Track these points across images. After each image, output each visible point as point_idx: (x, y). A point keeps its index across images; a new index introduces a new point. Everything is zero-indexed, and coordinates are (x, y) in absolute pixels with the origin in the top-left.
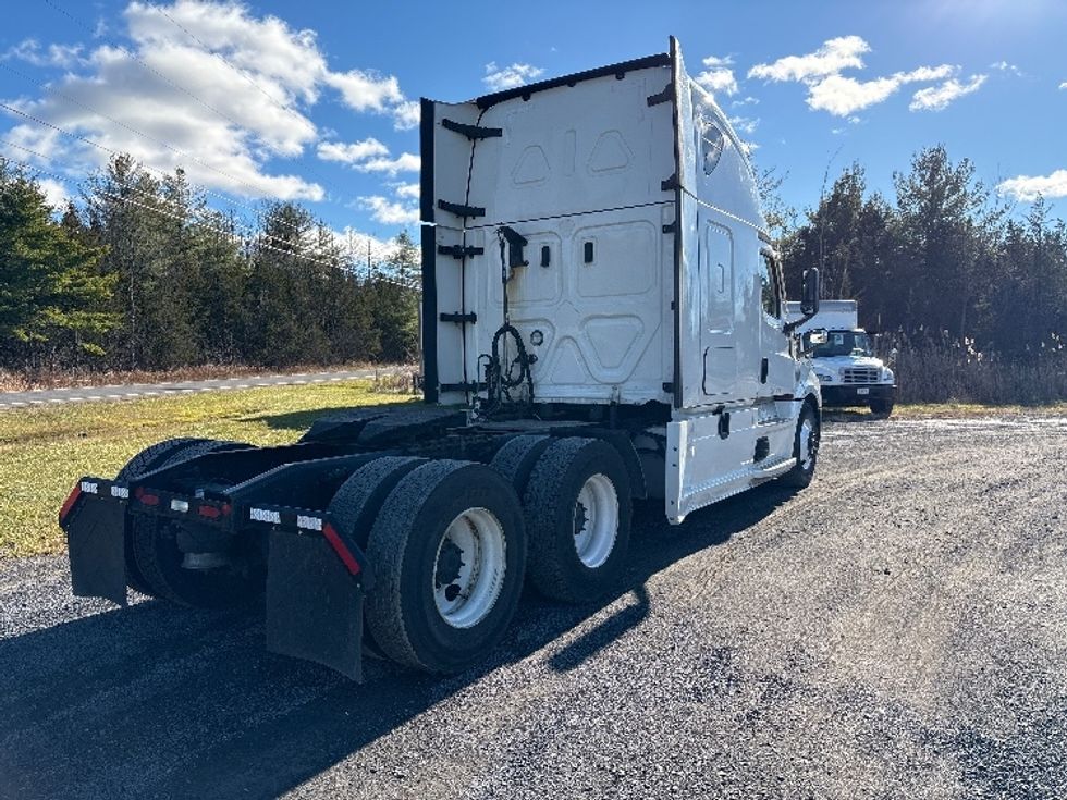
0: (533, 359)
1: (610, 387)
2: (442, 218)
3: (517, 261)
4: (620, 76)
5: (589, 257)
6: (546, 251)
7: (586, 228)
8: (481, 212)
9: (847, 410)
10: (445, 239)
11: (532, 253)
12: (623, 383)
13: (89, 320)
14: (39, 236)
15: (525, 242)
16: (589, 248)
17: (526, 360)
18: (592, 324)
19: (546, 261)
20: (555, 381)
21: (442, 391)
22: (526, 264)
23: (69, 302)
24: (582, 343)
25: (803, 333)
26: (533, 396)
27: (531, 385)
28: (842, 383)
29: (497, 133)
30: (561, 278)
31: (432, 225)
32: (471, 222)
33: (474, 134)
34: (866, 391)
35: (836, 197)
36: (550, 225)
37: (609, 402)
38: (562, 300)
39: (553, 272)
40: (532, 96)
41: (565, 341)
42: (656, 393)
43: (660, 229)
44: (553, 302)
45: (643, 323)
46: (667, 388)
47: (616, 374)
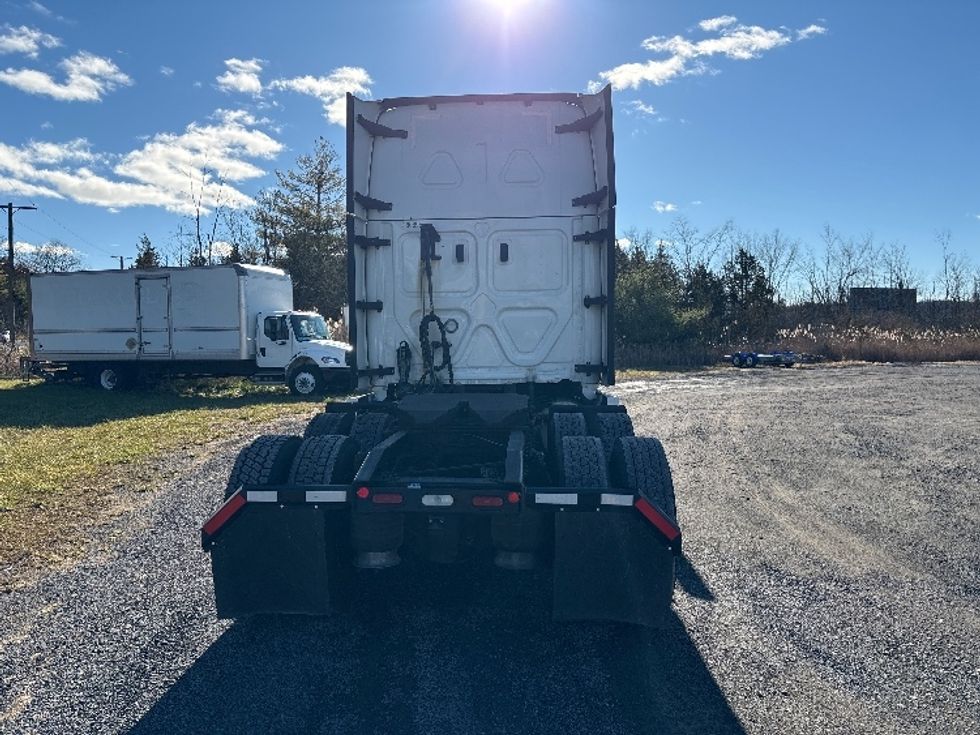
1: (525, 369)
3: (429, 254)
5: (504, 257)
6: (460, 249)
7: (502, 231)
8: (387, 206)
12: (538, 365)
15: (439, 238)
16: (504, 248)
18: (507, 314)
19: (460, 258)
20: (472, 364)
22: (439, 258)
24: (497, 330)
26: (453, 379)
27: (451, 370)
29: (403, 134)
32: (378, 215)
36: (464, 225)
37: (522, 382)
38: (478, 293)
39: (468, 267)
40: (438, 106)
41: (481, 329)
42: (566, 373)
43: (571, 238)
44: (468, 294)
45: (556, 315)
46: (579, 368)
47: (531, 358)
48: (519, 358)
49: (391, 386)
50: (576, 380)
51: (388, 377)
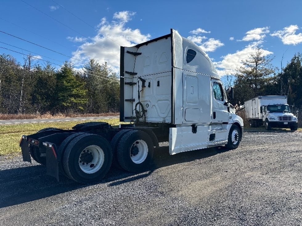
0: (146, 111)
1: (163, 118)
2: (126, 75)
3: (143, 86)
4: (166, 38)
5: (158, 85)
6: (149, 83)
7: (158, 77)
8: (136, 74)
9: (283, 129)
10: (126, 81)
11: (147, 84)
12: (165, 117)
13: (80, 100)
14: (70, 80)
15: (145, 81)
16: (158, 82)
17: (144, 111)
18: (159, 102)
19: (149, 86)
20: (151, 116)
21: (125, 119)
22: (145, 87)
23: (77, 96)
24: (157, 107)
25: (267, 105)
26: (145, 121)
27: (145, 117)
28: (278, 121)
29: (140, 54)
30: (153, 91)
31: (124, 77)
32: (134, 76)
33: (136, 54)
34: (287, 123)
35: (292, 63)
36: (151, 77)
37: (162, 122)
39: (151, 88)
40: (148, 44)
41: (153, 106)
44: (151, 96)
47: (164, 115)
48: (161, 115)
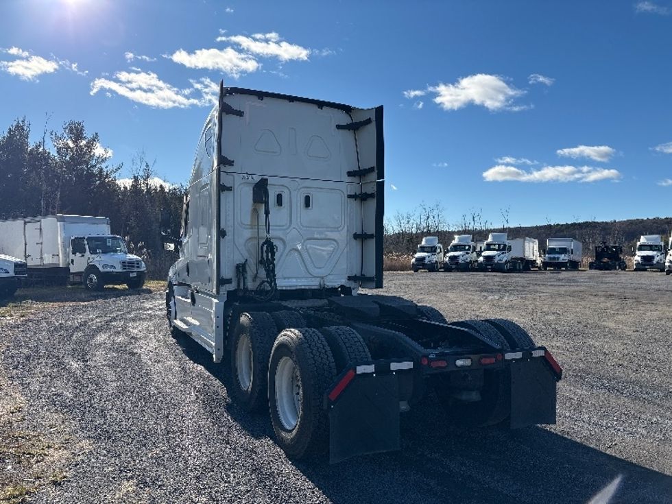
1: (318, 279)
3: (259, 199)
5: (307, 204)
6: (279, 197)
7: (306, 187)
16: (307, 199)
19: (280, 202)
20: (285, 276)
24: (304, 254)
28: (122, 270)
29: (240, 114)
30: (290, 214)
34: (135, 275)
37: (317, 287)
38: (291, 228)
39: (285, 209)
40: (265, 98)
41: (292, 252)
42: (343, 281)
43: (346, 196)
44: (285, 228)
45: (338, 243)
46: (350, 278)
47: (322, 272)
48: (316, 272)
49: (229, 293)
50: (348, 286)
51: (227, 285)
